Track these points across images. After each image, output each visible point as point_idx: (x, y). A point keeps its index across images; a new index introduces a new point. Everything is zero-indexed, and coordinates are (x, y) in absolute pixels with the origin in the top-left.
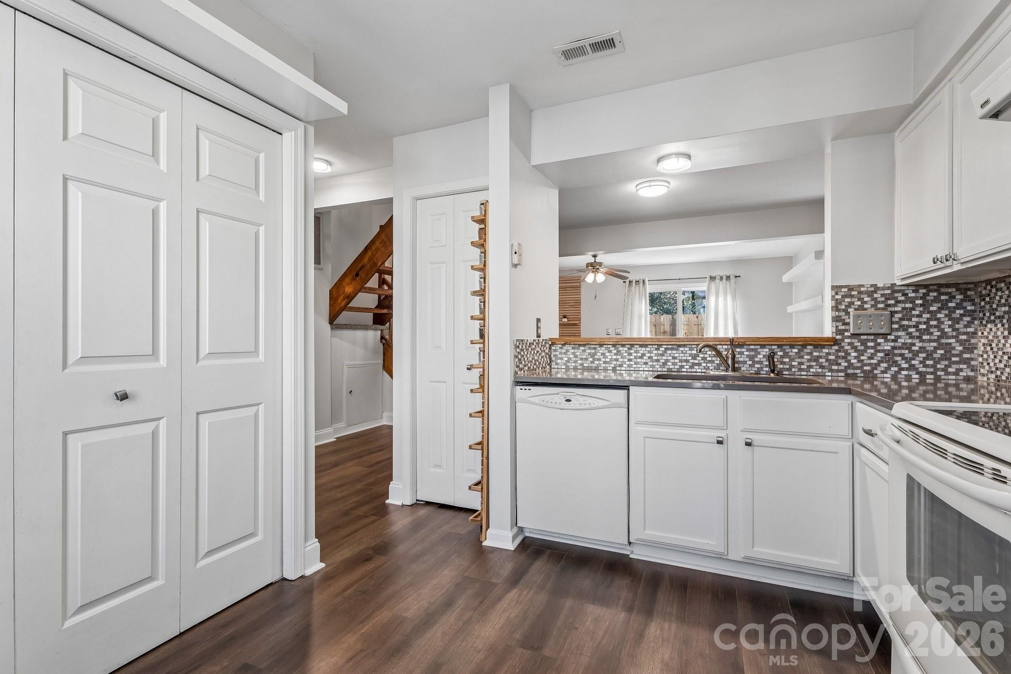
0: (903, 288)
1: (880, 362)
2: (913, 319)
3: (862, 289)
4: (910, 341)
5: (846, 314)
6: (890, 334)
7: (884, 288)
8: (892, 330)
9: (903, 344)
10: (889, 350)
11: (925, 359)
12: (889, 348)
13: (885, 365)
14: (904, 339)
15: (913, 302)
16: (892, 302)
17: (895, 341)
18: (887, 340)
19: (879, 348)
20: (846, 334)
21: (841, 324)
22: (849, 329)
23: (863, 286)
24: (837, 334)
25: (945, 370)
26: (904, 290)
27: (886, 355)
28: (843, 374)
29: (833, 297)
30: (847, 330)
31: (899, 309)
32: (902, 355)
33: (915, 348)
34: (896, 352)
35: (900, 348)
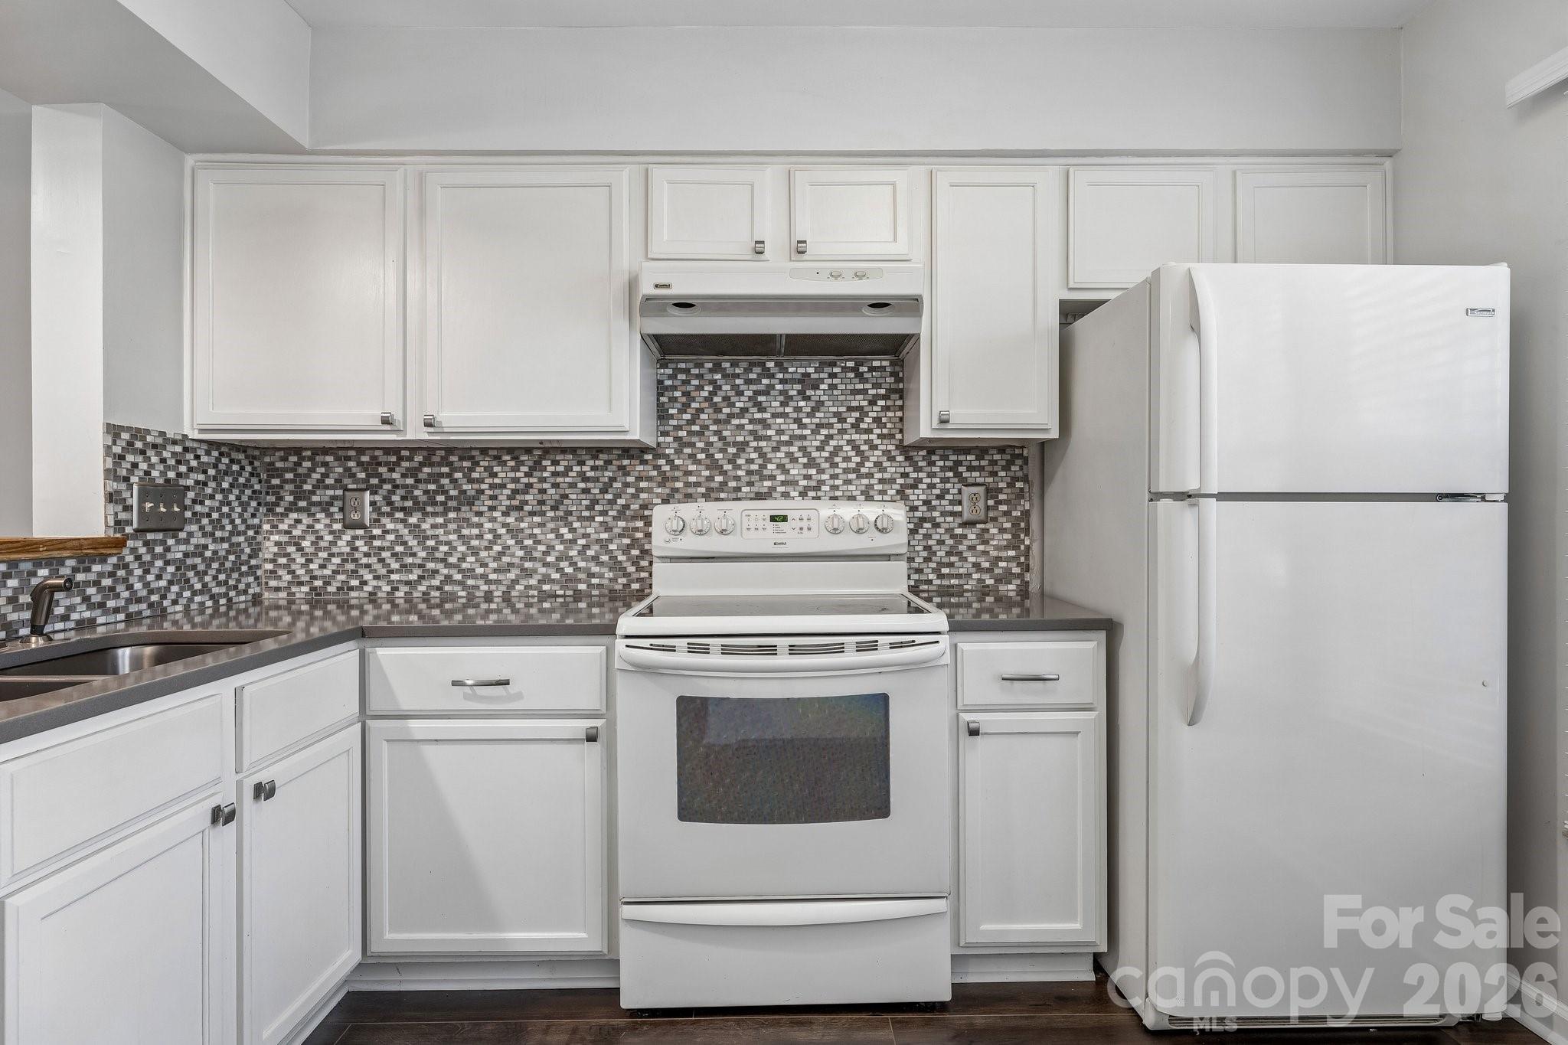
0: (195, 445)
1: (171, 583)
2: (208, 502)
3: (149, 439)
4: (203, 541)
5: (127, 489)
6: (181, 530)
7: (175, 442)
8: (185, 521)
9: (197, 546)
10: (180, 560)
11: (219, 571)
12: (179, 555)
13: (175, 588)
14: (198, 540)
15: (205, 472)
16: (183, 469)
17: (187, 542)
18: (178, 542)
19: (169, 556)
20: (129, 530)
21: (120, 508)
22: (132, 521)
23: (148, 432)
24: (115, 532)
25: (235, 587)
26: (195, 449)
27: (178, 569)
28: (121, 617)
29: (108, 449)
30: (129, 523)
31: (190, 482)
32: (194, 567)
33: (208, 554)
34: (189, 561)
35: (194, 555)
